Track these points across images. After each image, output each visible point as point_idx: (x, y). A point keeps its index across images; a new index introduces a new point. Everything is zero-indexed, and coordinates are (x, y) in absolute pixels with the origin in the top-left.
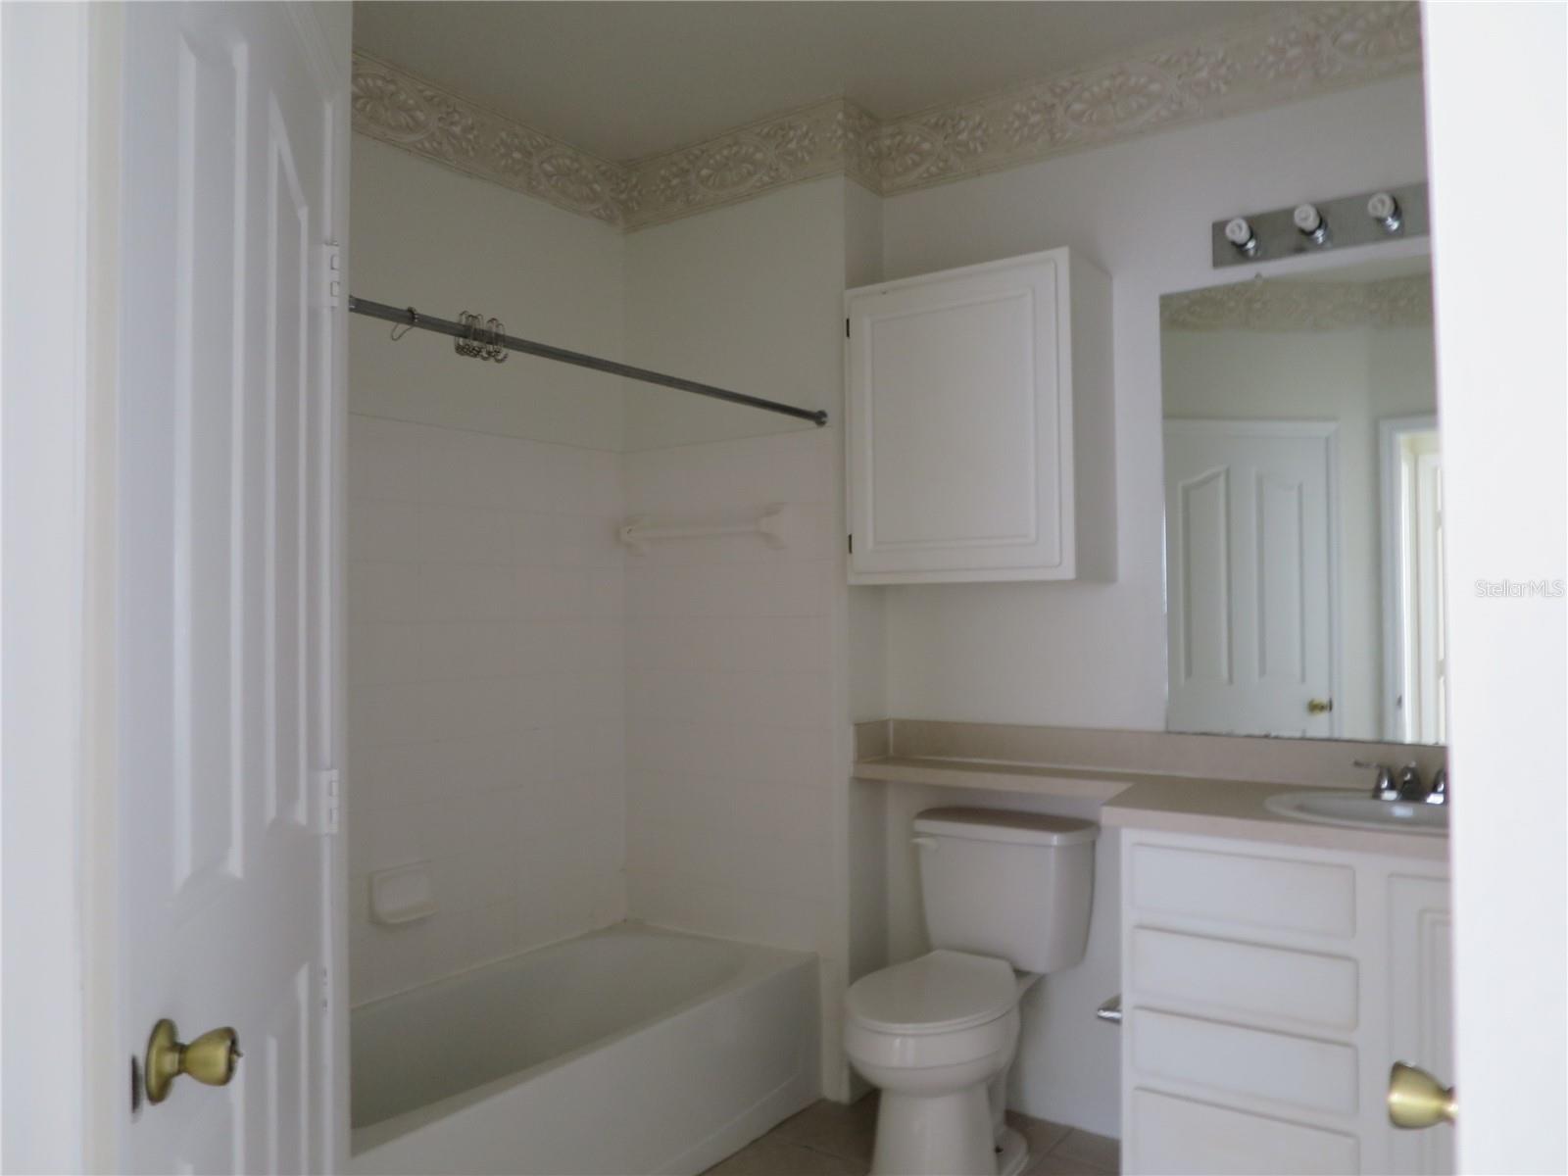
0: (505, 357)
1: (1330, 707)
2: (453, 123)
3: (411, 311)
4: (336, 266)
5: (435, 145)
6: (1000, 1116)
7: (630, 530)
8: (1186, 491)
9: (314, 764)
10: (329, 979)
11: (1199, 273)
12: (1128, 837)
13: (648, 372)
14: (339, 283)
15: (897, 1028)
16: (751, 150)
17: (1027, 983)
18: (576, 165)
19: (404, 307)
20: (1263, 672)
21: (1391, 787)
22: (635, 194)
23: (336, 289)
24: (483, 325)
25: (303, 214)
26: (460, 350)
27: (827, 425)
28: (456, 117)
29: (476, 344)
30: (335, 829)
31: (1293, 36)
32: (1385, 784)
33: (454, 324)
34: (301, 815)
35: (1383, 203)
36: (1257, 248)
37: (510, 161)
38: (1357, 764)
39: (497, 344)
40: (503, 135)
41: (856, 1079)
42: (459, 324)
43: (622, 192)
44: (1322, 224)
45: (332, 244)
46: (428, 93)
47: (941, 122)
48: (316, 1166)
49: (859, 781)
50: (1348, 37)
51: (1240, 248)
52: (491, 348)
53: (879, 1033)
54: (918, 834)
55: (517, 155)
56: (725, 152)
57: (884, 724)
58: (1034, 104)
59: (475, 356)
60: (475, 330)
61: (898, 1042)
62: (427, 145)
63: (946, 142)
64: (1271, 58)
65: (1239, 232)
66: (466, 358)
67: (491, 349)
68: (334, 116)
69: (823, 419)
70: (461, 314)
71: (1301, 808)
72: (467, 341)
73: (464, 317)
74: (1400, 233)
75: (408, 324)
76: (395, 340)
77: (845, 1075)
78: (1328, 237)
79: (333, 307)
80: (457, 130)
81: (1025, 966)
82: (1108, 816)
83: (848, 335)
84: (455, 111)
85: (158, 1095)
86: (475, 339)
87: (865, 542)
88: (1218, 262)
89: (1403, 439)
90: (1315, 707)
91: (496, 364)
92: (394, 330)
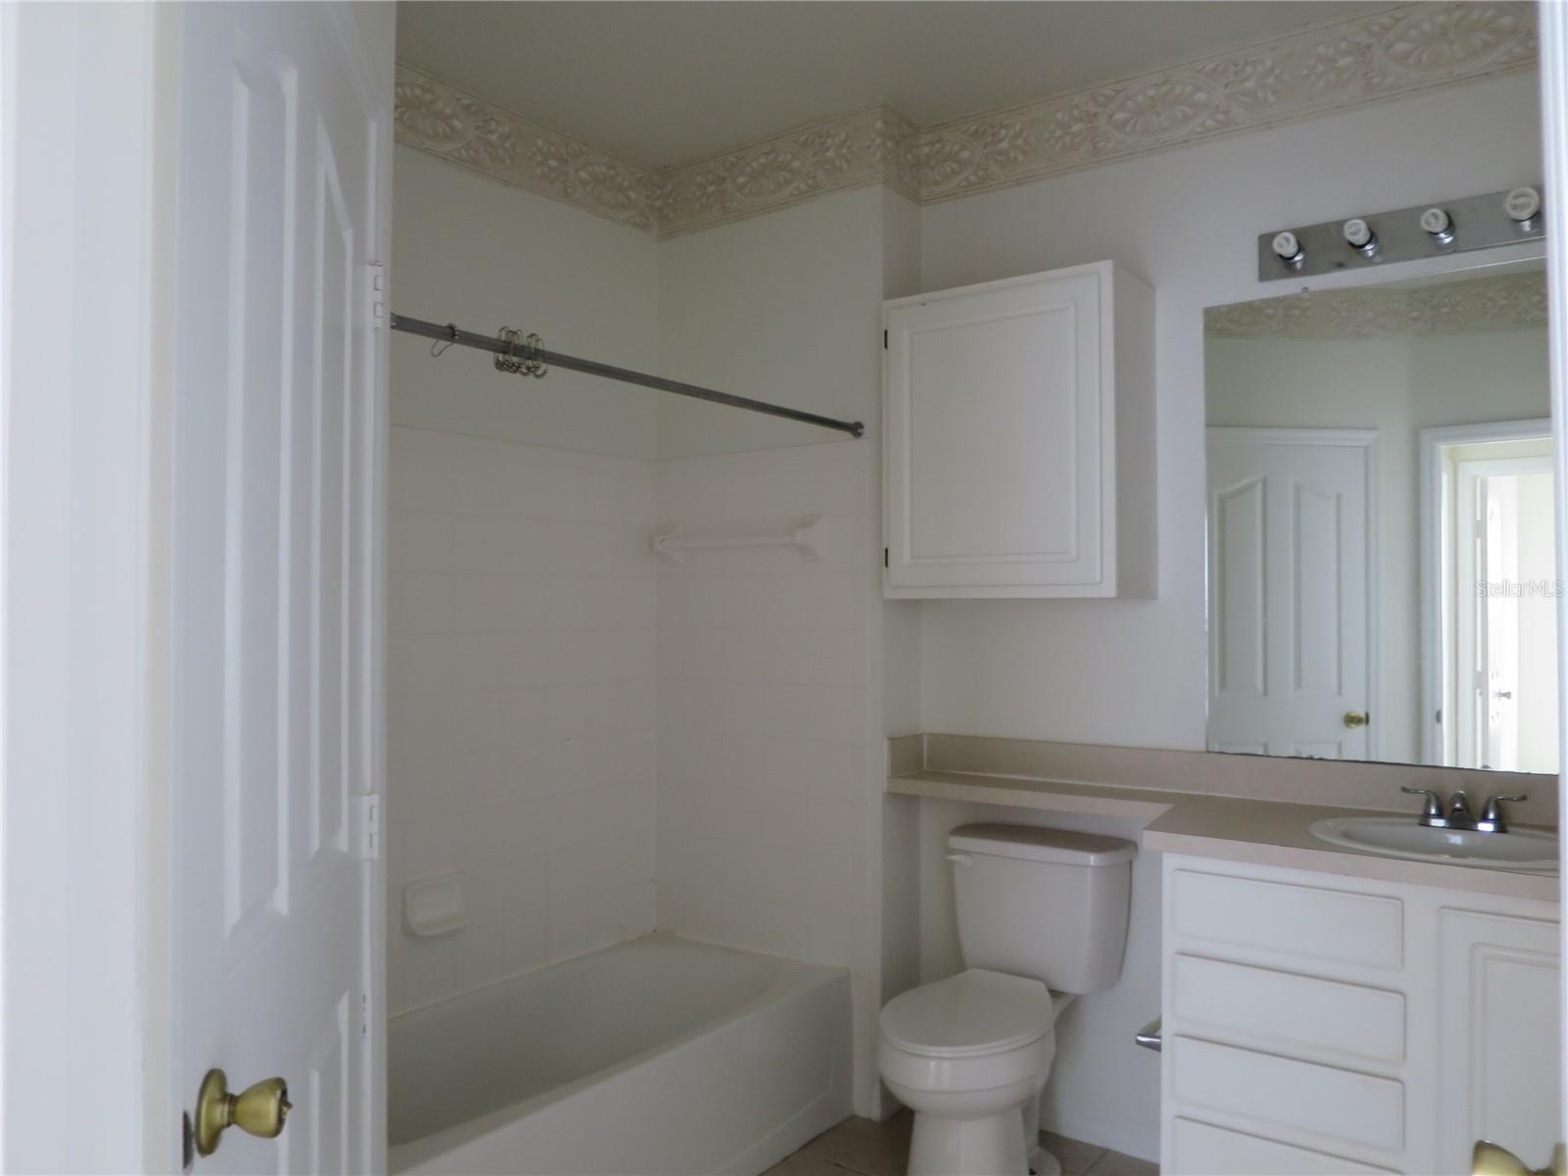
0: (544, 373)
1: (1368, 720)
2: (490, 132)
3: (451, 328)
4: (380, 286)
5: (471, 153)
6: (1034, 1138)
7: (663, 540)
8: (1222, 500)
9: (355, 790)
10: (368, 1005)
11: (1244, 285)
12: (1170, 862)
13: (684, 385)
14: (382, 304)
15: (934, 1051)
16: (789, 157)
17: (1063, 1003)
18: (612, 172)
19: (444, 323)
20: (1299, 683)
21: (1439, 815)
22: (670, 201)
23: (380, 310)
24: (522, 340)
25: (348, 235)
26: (500, 365)
27: (863, 437)
28: (493, 125)
29: (515, 359)
30: (375, 855)
31: (1343, 45)
32: (1433, 811)
33: (495, 339)
34: (342, 843)
35: (1435, 216)
36: (1304, 261)
37: (546, 170)
38: (1404, 790)
39: (536, 360)
40: (540, 143)
41: (888, 1096)
42: (498, 340)
43: (656, 199)
44: (1373, 238)
45: (374, 265)
46: (466, 102)
47: (981, 129)
48: (355, 1167)
49: (893, 797)
50: (1401, 47)
51: (1288, 261)
52: (530, 363)
53: (914, 1055)
54: (953, 851)
55: (553, 163)
56: (762, 160)
57: (918, 738)
58: (1076, 113)
59: (515, 372)
60: (515, 345)
61: (933, 1064)
62: (464, 153)
63: (986, 151)
64: (1321, 68)
65: (1286, 246)
66: (506, 374)
67: (530, 365)
68: (378, 132)
69: (860, 431)
70: (501, 330)
71: (1347, 835)
72: (507, 357)
73: (504, 332)
74: (1452, 249)
75: (448, 340)
76: (435, 356)
77: (877, 1093)
78: (1378, 252)
79: (376, 328)
80: (493, 138)
81: (1060, 986)
82: (1150, 840)
83: (886, 346)
84: (492, 119)
85: (208, 1148)
86: (515, 355)
87: (901, 556)
88: (1264, 275)
89: (1443, 448)
90: (1351, 720)
91: (536, 380)
92: (434, 346)
